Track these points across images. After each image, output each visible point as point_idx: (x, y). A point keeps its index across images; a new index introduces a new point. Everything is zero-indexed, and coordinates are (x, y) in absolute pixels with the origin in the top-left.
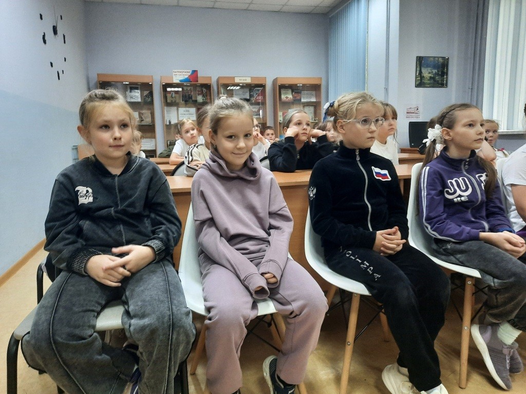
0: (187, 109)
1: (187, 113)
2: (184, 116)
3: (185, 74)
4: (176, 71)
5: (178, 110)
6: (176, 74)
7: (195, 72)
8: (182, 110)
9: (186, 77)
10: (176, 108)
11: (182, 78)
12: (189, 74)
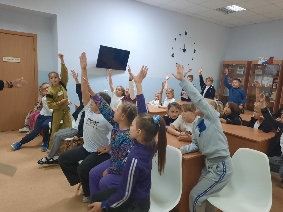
0: (268, 78)
1: (267, 80)
2: (266, 82)
3: (266, 59)
4: (261, 57)
5: (262, 78)
6: (261, 59)
7: (272, 58)
8: (265, 78)
9: (266, 60)
10: (262, 77)
11: (263, 61)
12: (268, 59)
